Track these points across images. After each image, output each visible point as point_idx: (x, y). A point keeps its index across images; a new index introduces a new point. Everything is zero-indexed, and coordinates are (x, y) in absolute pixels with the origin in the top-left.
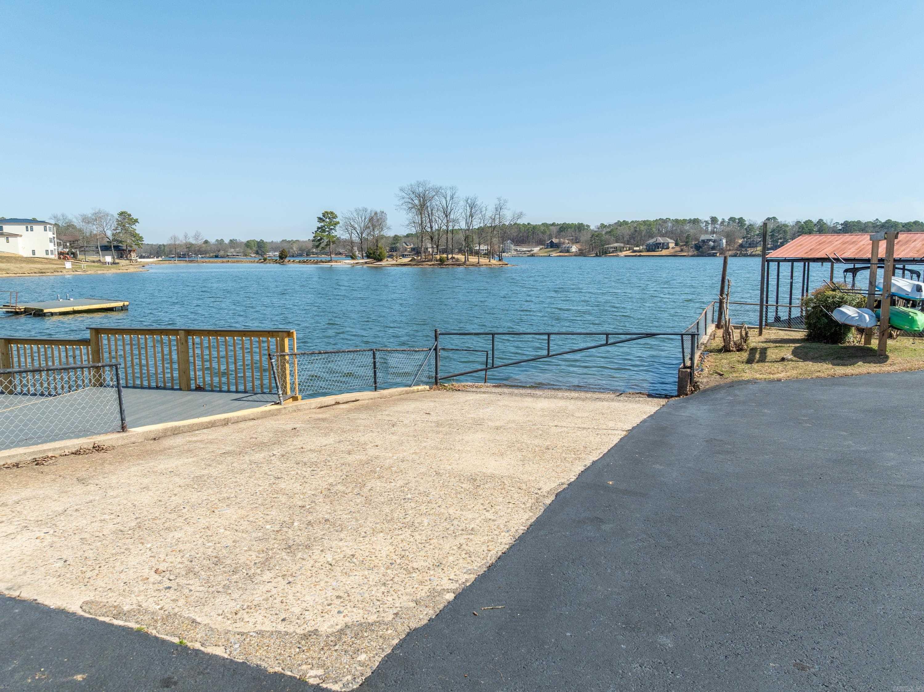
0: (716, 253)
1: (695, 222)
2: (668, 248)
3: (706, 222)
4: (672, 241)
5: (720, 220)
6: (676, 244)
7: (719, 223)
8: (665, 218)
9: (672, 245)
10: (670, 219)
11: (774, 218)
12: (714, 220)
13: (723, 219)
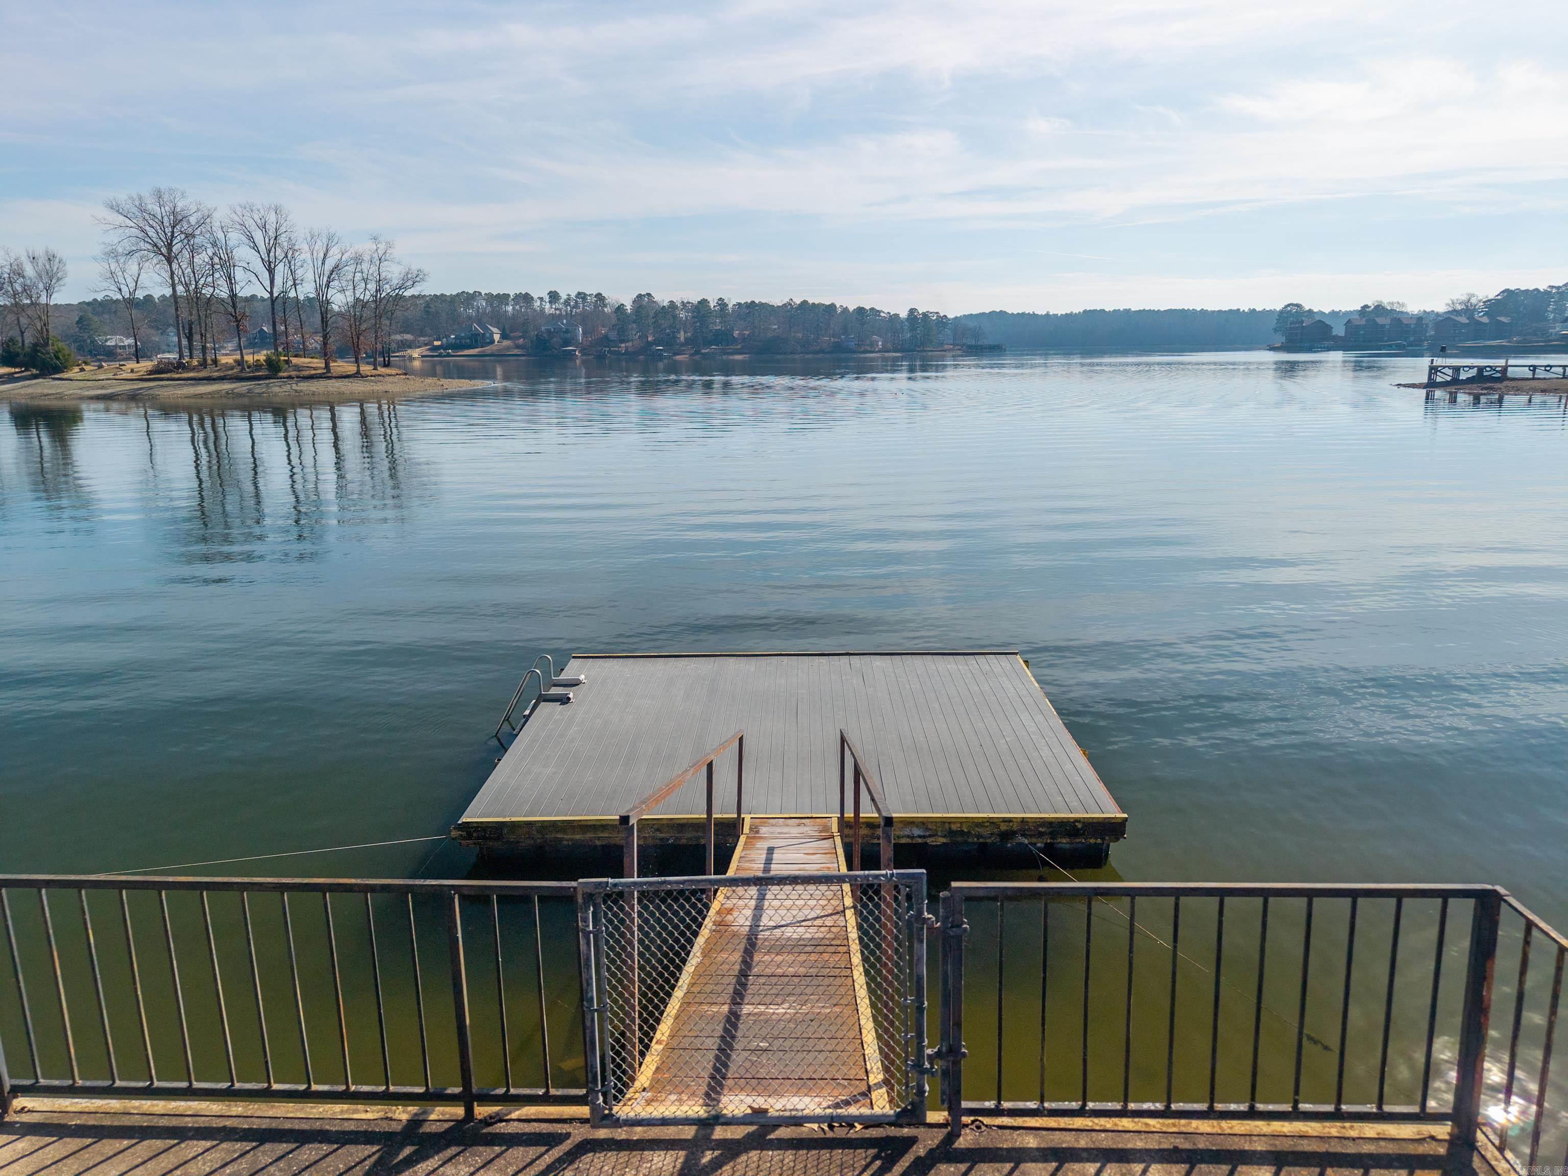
0: (575, 351)
1: (526, 298)
2: (493, 342)
3: (541, 299)
4: (495, 330)
5: (564, 297)
6: (504, 336)
7: (562, 301)
8: (471, 292)
9: (497, 337)
10: (480, 293)
11: (649, 295)
12: (554, 296)
13: (569, 295)
